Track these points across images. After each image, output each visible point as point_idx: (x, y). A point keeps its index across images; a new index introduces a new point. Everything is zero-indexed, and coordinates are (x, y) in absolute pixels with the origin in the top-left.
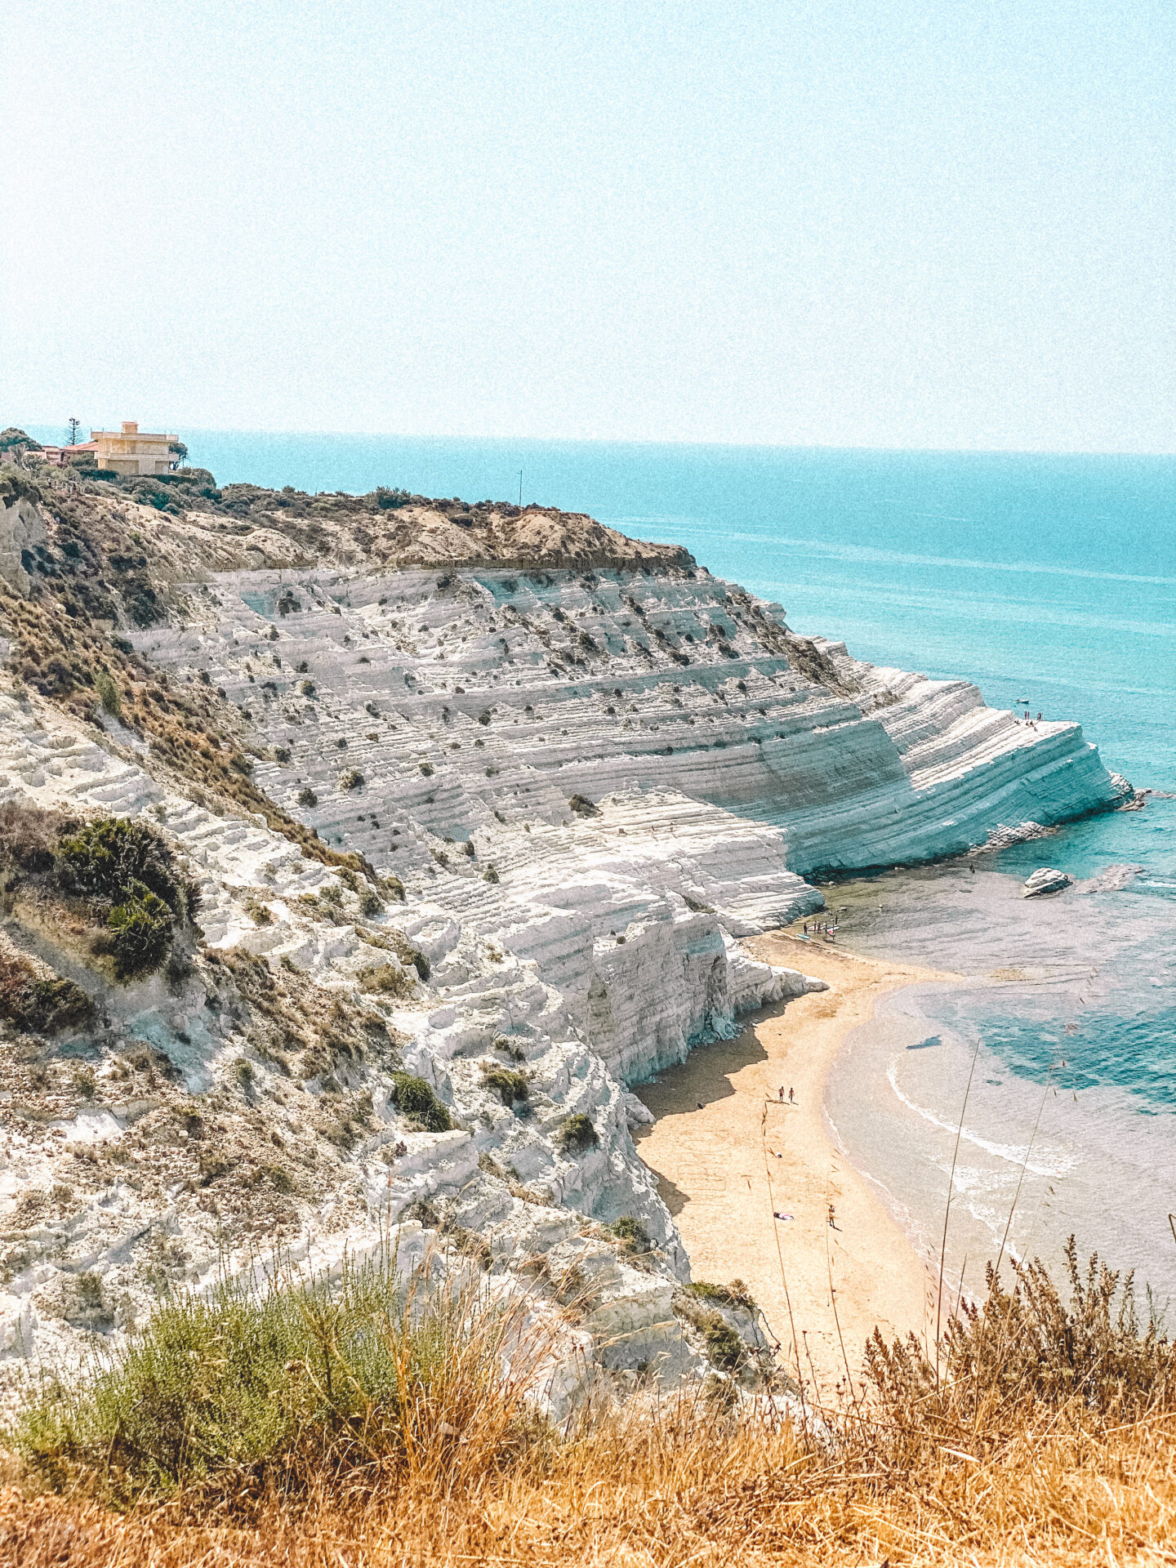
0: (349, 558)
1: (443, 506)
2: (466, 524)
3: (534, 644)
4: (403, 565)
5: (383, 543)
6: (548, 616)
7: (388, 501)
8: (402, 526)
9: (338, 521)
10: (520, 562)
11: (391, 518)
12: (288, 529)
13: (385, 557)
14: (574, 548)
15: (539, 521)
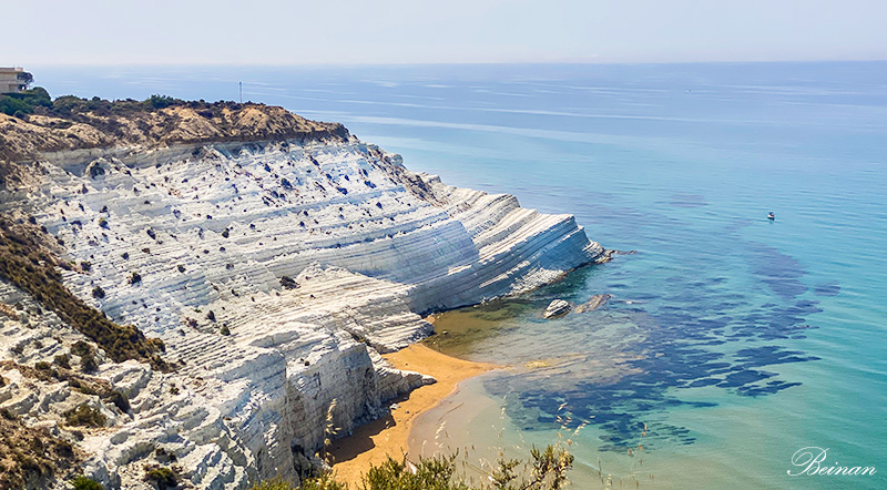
0: (135, 139)
1: (194, 105)
2: (209, 116)
3: (253, 186)
4: (170, 142)
5: (157, 130)
6: (261, 169)
7: (158, 103)
8: (168, 119)
9: (127, 117)
10: (242, 137)
11: (161, 114)
12: (95, 123)
13: (158, 138)
14: (275, 127)
15: (252, 112)
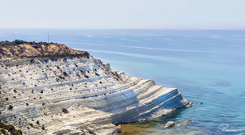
0: (9, 56)
1: (31, 43)
2: (36, 47)
3: (52, 74)
4: (22, 57)
5: (17, 52)
6: (56, 68)
7: (18, 43)
8: (21, 48)
9: (6, 48)
10: (49, 56)
11: (19, 46)
13: (17, 56)
14: (61, 52)
15: (53, 46)
